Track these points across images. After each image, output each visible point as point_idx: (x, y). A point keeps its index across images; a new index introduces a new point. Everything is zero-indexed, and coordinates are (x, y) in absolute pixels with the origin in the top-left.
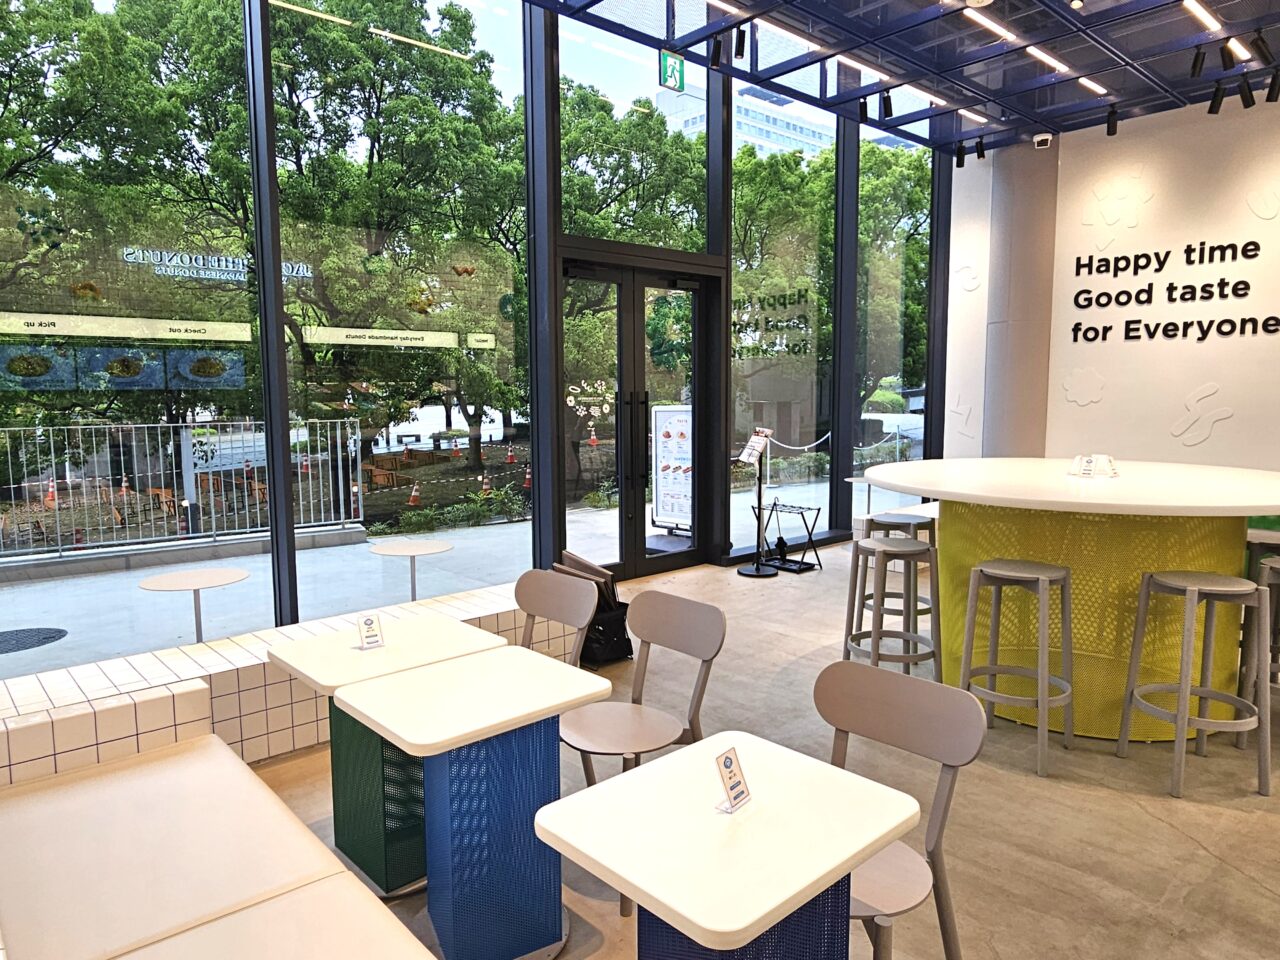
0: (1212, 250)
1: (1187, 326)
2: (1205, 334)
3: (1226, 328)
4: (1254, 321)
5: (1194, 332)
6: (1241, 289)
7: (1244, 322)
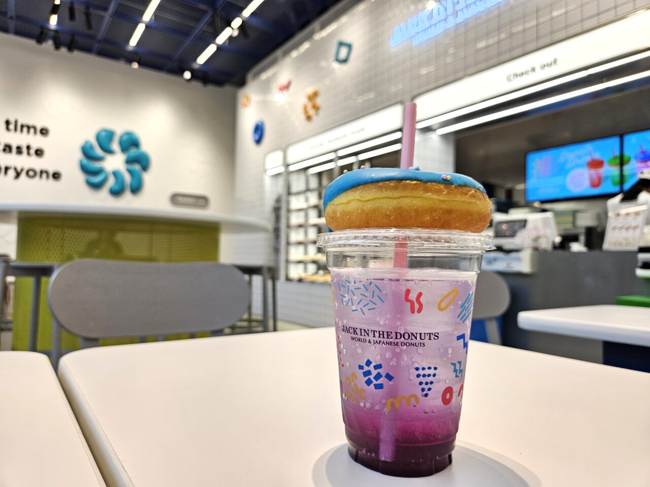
0: (22, 126)
1: (7, 169)
2: (18, 175)
3: (31, 173)
4: (47, 172)
5: (11, 173)
6: (39, 153)
7: (42, 172)
